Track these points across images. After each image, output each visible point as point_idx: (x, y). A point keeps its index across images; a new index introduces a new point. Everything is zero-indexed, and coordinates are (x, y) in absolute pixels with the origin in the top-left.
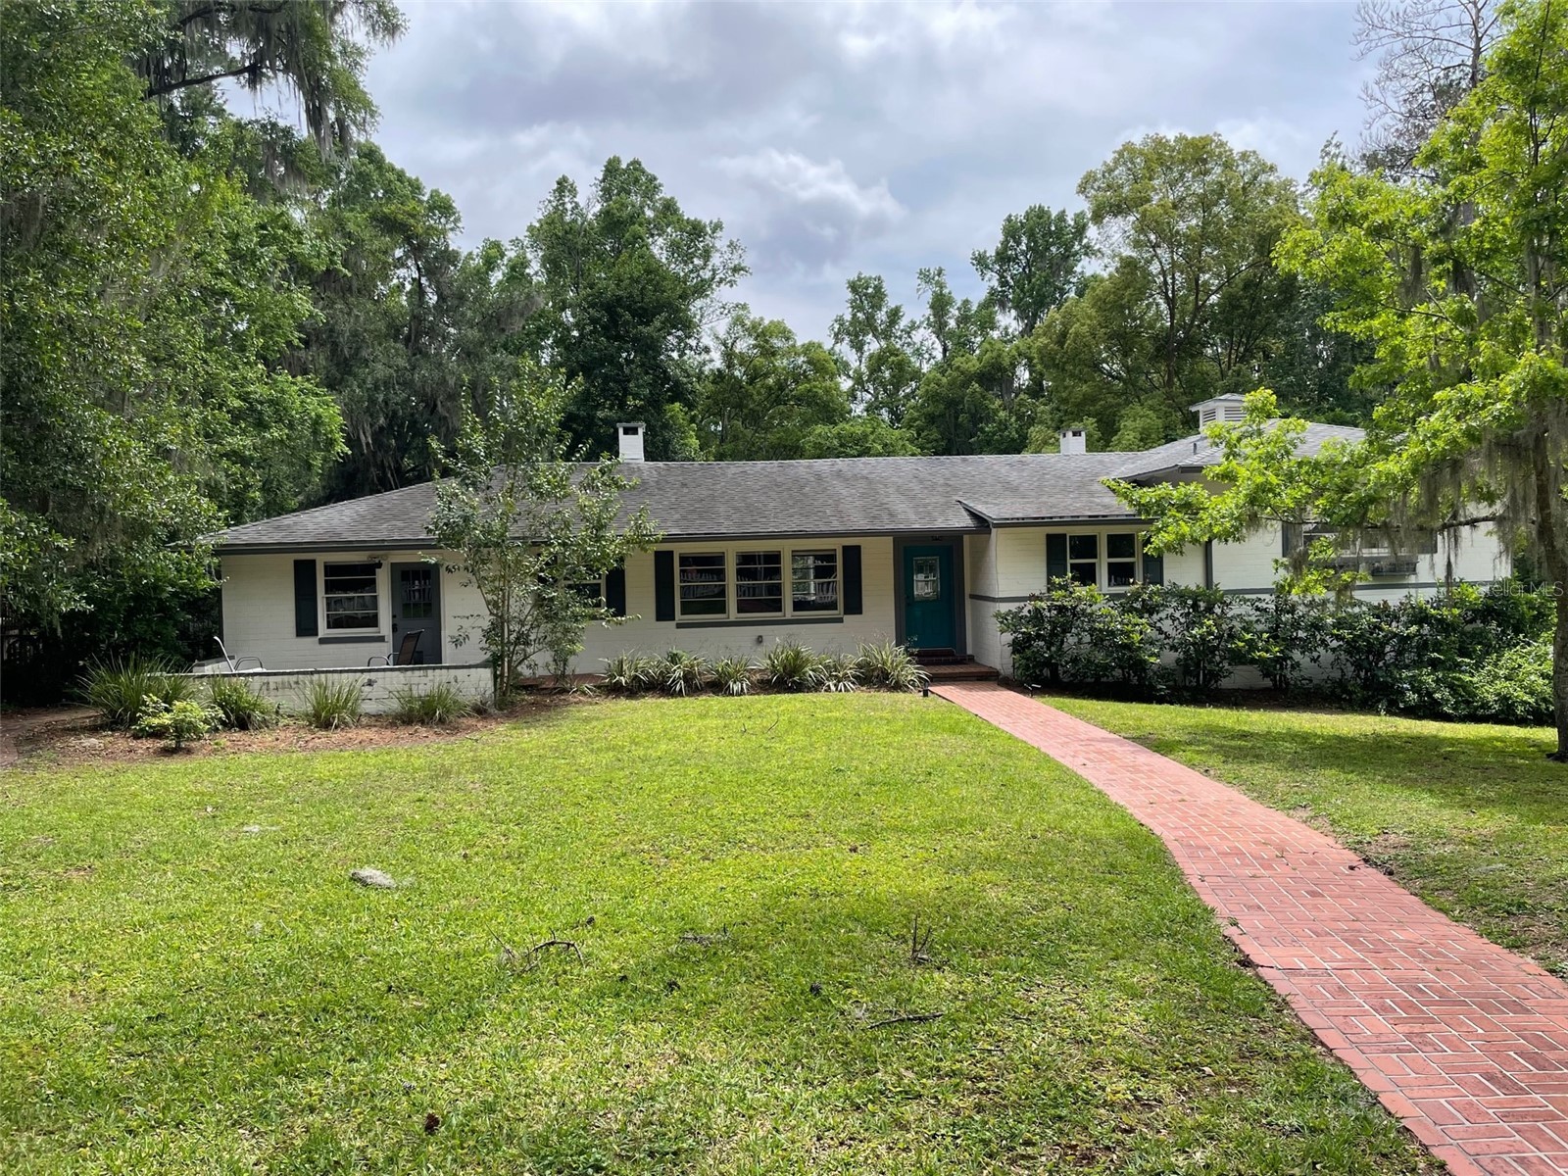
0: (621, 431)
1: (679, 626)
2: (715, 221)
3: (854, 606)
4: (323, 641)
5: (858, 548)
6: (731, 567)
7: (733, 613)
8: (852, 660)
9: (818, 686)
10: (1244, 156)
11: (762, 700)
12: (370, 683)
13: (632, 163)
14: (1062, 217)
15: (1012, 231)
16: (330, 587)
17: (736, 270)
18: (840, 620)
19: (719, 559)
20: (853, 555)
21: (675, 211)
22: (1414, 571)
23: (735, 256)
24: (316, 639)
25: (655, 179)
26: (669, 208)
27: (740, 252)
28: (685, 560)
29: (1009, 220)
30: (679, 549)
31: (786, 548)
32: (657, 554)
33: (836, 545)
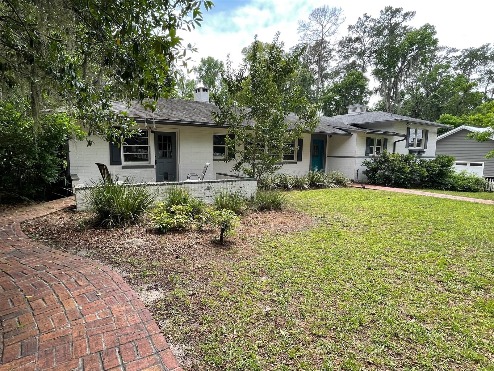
3: (300, 158)
4: (123, 167)
5: (302, 139)
12: (208, 189)
14: (217, 61)
15: (204, 62)
18: (296, 163)
24: (120, 166)
29: (202, 58)
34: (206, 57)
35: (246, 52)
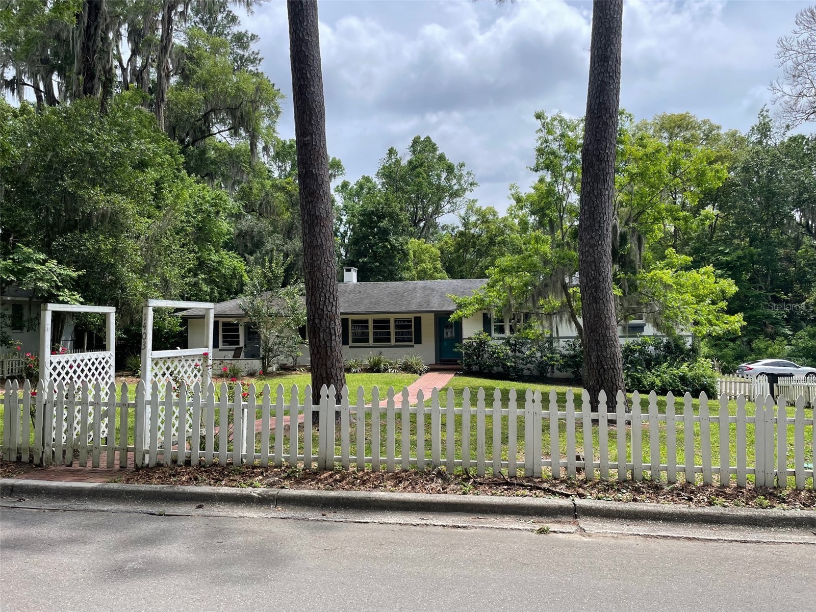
0: (345, 270)
1: (350, 347)
2: (461, 162)
3: (418, 341)
4: (220, 350)
5: (420, 318)
6: (371, 324)
7: (371, 342)
8: (401, 361)
9: (386, 370)
10: (704, 122)
11: (365, 375)
13: (426, 138)
16: (224, 331)
17: (471, 184)
18: (413, 346)
19: (366, 321)
20: (418, 320)
21: (445, 159)
22: (643, 330)
23: (470, 178)
24: (218, 349)
25: (435, 145)
26: (442, 158)
27: (472, 176)
28: (354, 322)
30: (351, 317)
31: (392, 318)
32: (343, 319)
33: (412, 316)
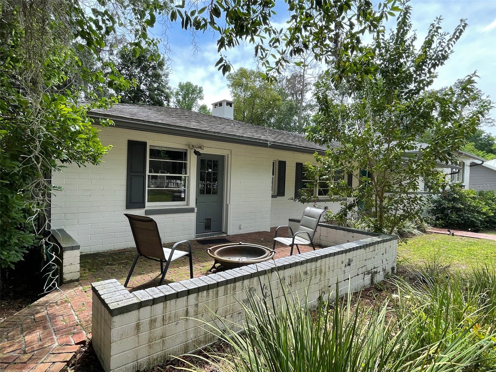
34: (184, 82)
35: (232, 77)
